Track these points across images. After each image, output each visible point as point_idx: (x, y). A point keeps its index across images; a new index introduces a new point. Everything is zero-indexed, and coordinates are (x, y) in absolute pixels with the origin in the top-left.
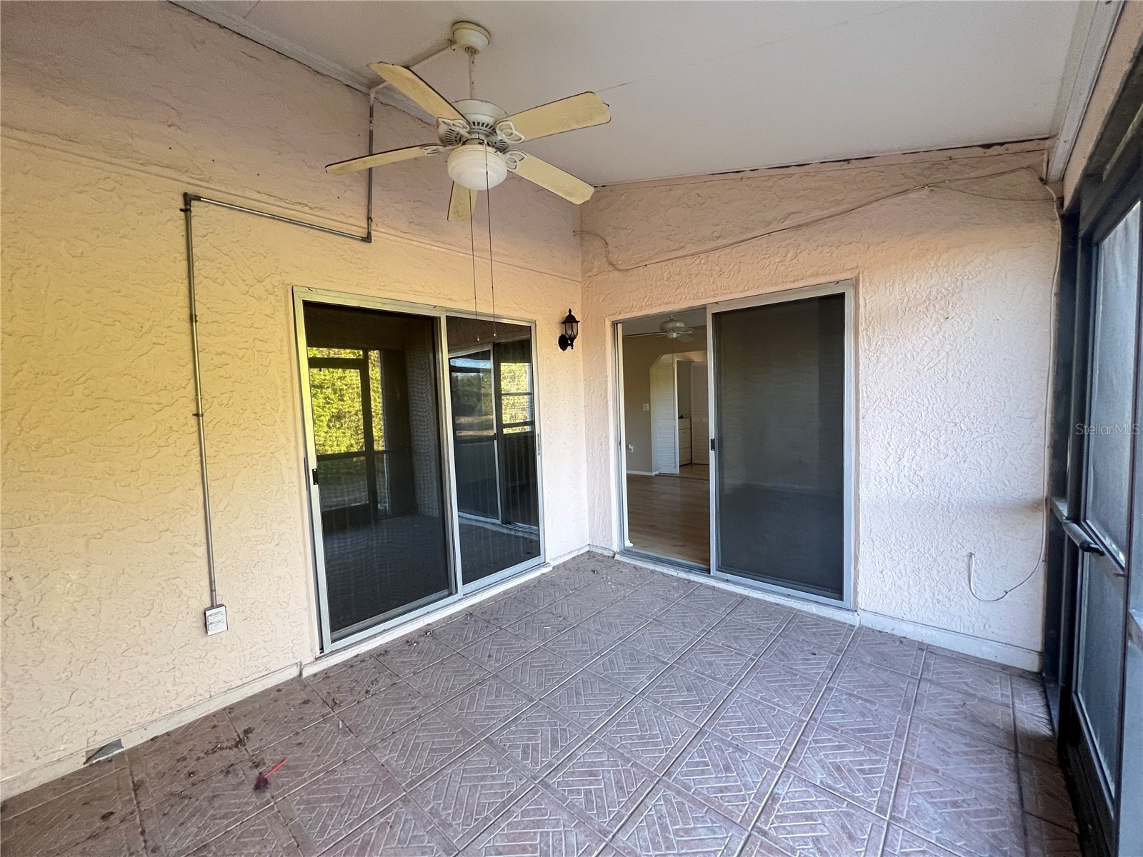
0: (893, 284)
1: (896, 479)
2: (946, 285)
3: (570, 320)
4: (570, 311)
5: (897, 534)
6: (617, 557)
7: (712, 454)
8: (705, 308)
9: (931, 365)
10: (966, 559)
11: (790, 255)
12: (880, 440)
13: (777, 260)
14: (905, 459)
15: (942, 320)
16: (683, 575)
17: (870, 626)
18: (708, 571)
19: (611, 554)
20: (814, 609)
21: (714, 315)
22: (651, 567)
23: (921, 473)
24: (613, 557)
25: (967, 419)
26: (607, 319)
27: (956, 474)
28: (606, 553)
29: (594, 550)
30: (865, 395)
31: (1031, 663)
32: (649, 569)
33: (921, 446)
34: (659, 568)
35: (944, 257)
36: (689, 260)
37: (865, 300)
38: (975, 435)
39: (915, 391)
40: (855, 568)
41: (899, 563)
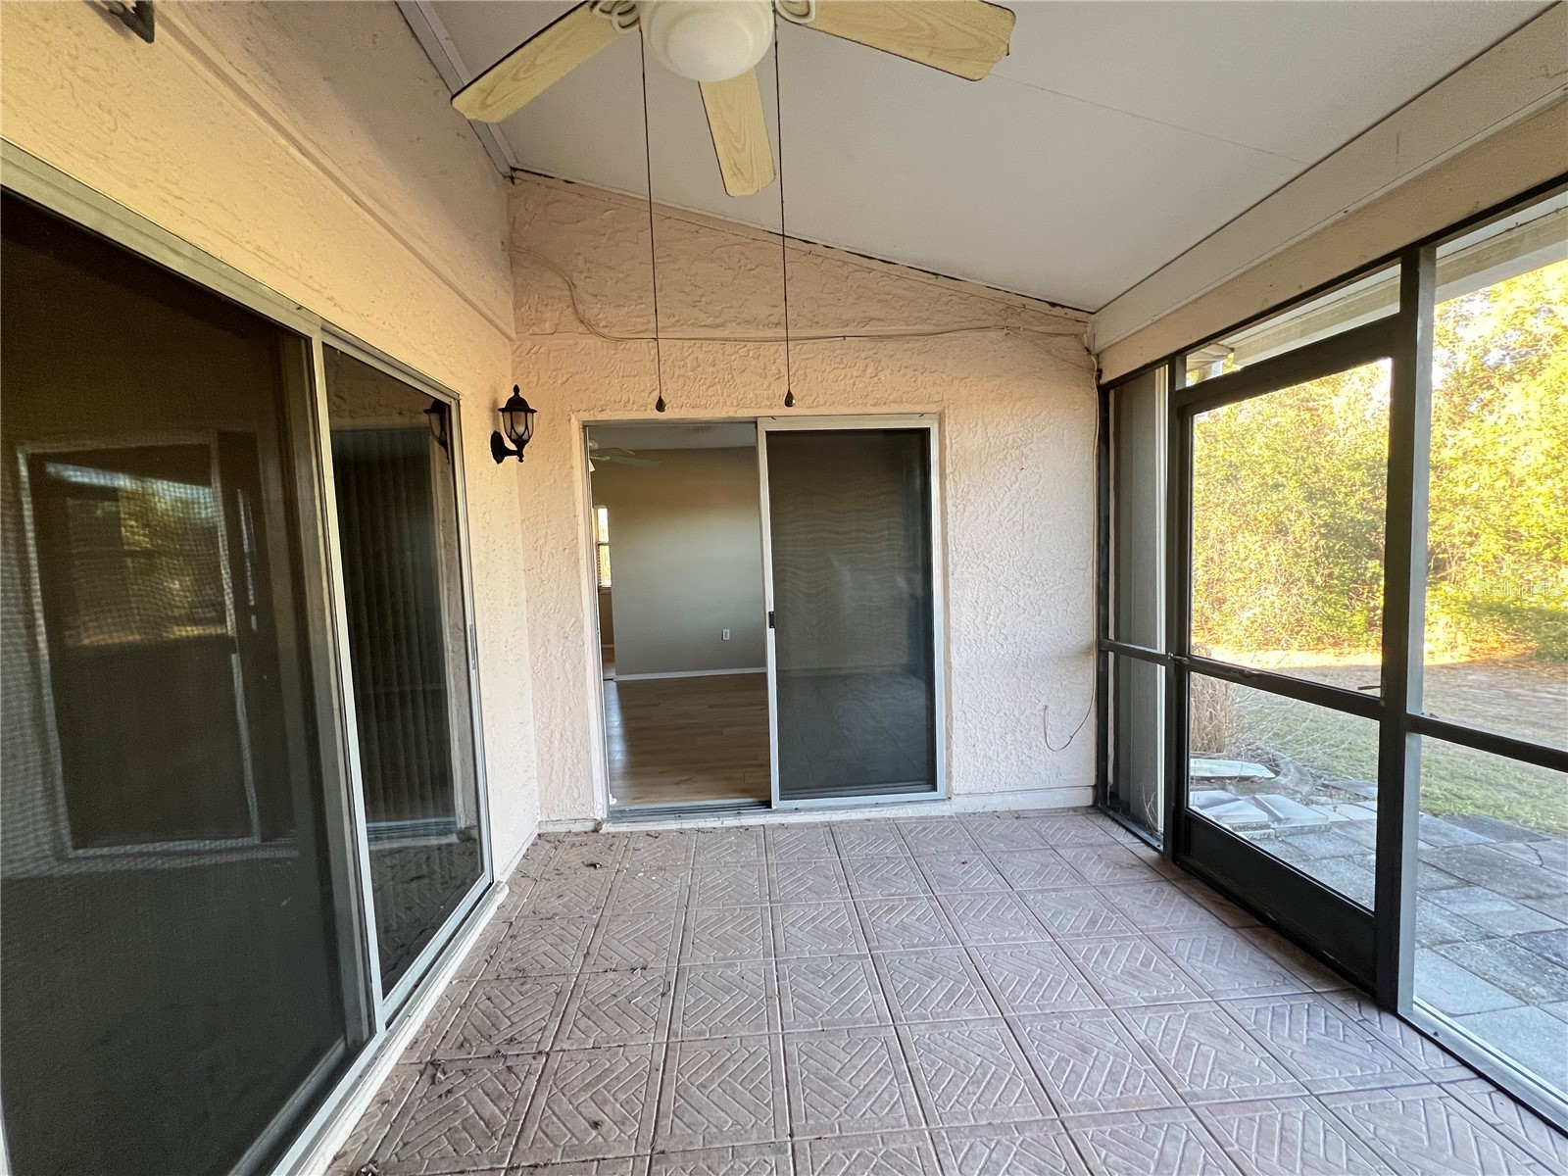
0: (976, 426)
1: (984, 640)
2: (1020, 436)
3: (517, 406)
4: (516, 389)
5: (987, 700)
6: (606, 828)
7: (771, 633)
8: (756, 422)
9: (1011, 516)
10: (1042, 713)
11: (869, 371)
12: (969, 599)
13: (855, 374)
14: (992, 617)
15: (1018, 471)
16: (730, 822)
17: (963, 811)
18: (767, 804)
19: (590, 826)
20: (909, 811)
21: (769, 434)
22: (673, 825)
23: (1004, 631)
24: (596, 831)
25: (1040, 573)
26: (573, 417)
27: (1033, 628)
28: (578, 828)
29: (550, 829)
30: (954, 549)
31: (1086, 798)
32: (672, 831)
33: (1005, 602)
34: (689, 824)
35: (1018, 405)
36: (729, 348)
37: (951, 440)
38: (1045, 588)
39: (998, 544)
40: (947, 748)
41: (988, 733)
